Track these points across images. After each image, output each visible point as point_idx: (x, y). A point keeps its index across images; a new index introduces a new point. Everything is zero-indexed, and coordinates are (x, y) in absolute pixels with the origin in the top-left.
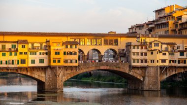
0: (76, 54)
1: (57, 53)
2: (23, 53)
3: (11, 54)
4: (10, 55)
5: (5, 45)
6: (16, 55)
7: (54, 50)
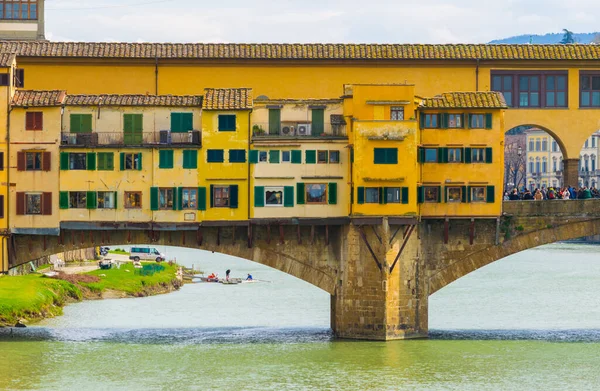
0: (489, 160)
1: (385, 156)
2: (226, 156)
3: (166, 162)
4: (162, 165)
5: (139, 117)
6: (190, 162)
7: (372, 139)
